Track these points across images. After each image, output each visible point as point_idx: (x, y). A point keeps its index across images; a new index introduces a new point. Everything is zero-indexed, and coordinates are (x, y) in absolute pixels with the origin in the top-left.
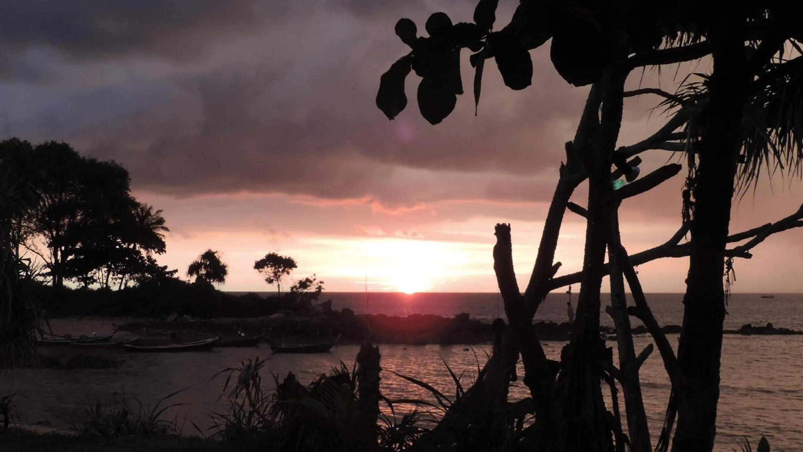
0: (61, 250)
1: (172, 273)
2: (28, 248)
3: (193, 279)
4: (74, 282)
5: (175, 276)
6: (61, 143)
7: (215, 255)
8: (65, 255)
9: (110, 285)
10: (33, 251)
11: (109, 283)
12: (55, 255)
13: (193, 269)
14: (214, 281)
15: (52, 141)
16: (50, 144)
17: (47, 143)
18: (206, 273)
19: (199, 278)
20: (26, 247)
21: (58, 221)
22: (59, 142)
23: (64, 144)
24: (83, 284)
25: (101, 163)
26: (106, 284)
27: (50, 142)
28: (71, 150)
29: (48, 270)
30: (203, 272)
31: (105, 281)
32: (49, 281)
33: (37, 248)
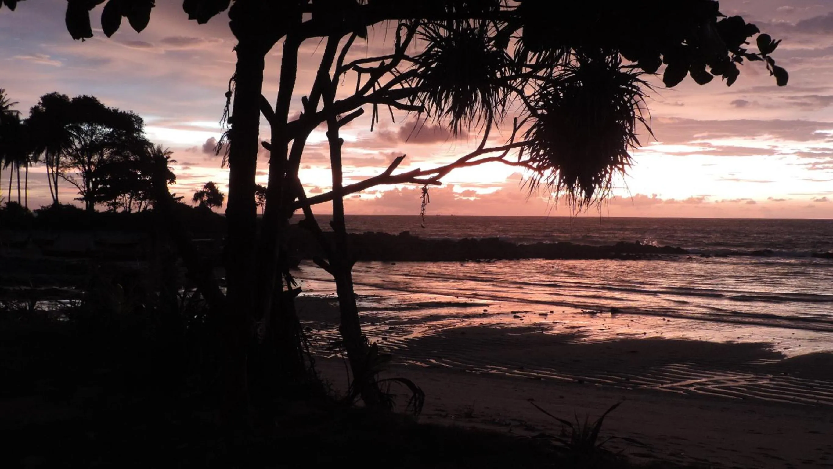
0: (92, 182)
1: (180, 198)
2: (66, 179)
3: (198, 204)
4: (105, 206)
5: (182, 201)
6: (91, 97)
7: (215, 185)
8: (95, 184)
9: (132, 209)
10: (70, 182)
11: (131, 207)
12: (88, 185)
13: (198, 196)
14: (214, 206)
15: (84, 96)
16: (83, 97)
17: (81, 96)
18: (208, 200)
19: (202, 203)
20: (65, 179)
21: (89, 158)
22: (90, 96)
23: (93, 97)
24: (112, 207)
25: (121, 113)
26: (129, 207)
27: (83, 96)
28: (99, 103)
29: (82, 196)
30: (206, 198)
31: (128, 206)
32: (83, 206)
33: (73, 179)
